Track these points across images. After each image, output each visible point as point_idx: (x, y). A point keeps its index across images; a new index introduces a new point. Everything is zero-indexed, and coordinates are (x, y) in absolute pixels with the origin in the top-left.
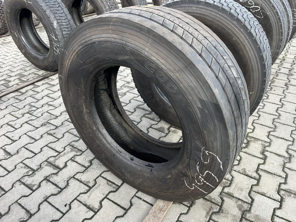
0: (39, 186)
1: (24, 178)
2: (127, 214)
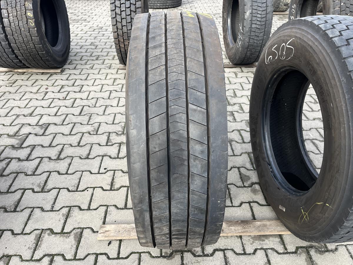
0: (112, 145)
1: (114, 133)
2: (122, 210)
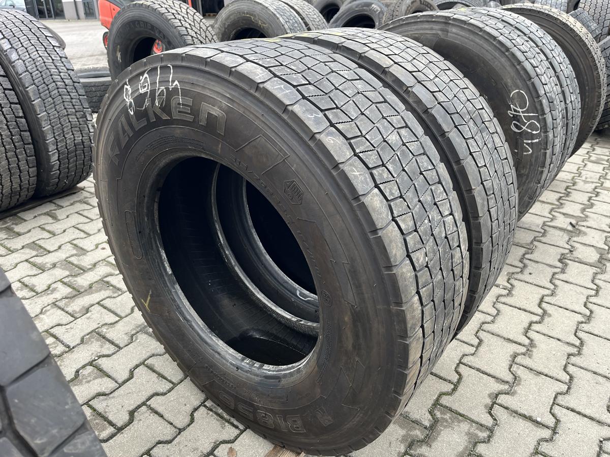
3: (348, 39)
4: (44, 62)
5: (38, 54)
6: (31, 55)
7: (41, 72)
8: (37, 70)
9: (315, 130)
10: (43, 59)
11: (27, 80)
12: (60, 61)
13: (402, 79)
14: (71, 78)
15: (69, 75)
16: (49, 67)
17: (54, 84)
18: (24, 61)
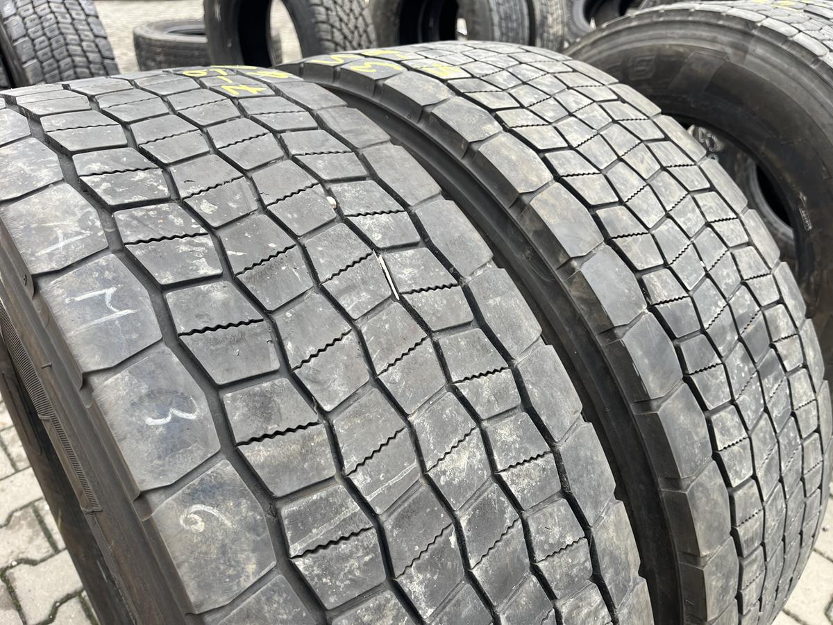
3: (459, 94)
4: (58, 23)
5: (50, 7)
6: (38, 10)
7: (49, 39)
8: (44, 34)
9: (148, 477)
10: (56, 18)
11: (24, 51)
12: (84, 23)
13: (559, 232)
14: (100, 51)
15: (97, 46)
16: (64, 31)
17: (68, 60)
18: (24, 18)
